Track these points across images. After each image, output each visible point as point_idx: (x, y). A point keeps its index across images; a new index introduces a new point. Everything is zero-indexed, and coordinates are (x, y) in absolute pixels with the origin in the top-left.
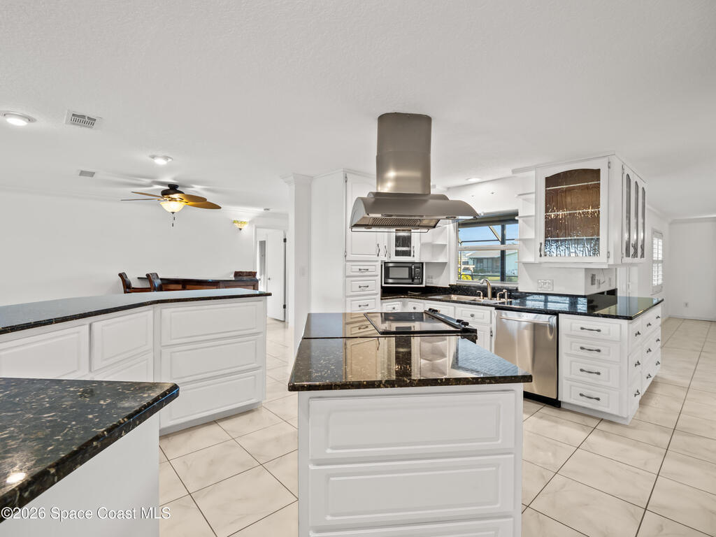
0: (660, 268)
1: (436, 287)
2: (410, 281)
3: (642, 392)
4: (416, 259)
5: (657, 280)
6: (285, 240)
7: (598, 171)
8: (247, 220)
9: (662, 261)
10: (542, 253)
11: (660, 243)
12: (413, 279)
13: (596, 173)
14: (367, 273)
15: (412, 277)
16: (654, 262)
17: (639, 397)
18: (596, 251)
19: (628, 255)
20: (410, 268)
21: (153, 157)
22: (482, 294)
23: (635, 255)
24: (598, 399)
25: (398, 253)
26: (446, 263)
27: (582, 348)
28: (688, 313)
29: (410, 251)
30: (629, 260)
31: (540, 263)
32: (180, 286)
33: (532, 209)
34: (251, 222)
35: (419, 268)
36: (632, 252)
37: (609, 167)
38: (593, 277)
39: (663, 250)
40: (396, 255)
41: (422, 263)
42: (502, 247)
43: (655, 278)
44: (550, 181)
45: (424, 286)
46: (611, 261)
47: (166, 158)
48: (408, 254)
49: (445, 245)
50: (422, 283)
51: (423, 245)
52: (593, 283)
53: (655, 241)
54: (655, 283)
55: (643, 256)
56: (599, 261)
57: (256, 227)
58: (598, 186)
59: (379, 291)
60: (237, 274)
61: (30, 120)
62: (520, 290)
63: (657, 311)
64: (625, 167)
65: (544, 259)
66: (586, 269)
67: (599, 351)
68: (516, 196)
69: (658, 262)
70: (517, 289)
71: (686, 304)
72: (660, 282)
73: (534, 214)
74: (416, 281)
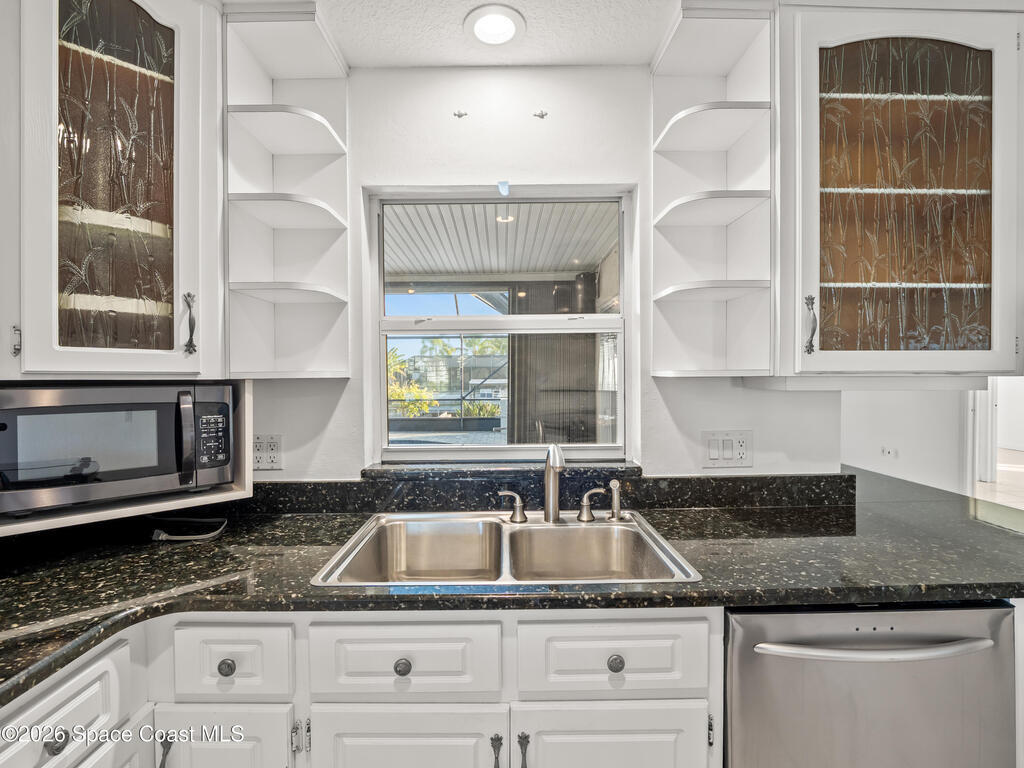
1: (299, 488)
4: (206, 366)
12: (185, 467)
15: (178, 459)
22: (518, 502)
25: (75, 329)
29: (168, 324)
40: (63, 342)
41: (236, 386)
45: (244, 492)
48: (149, 332)
74: (204, 476)
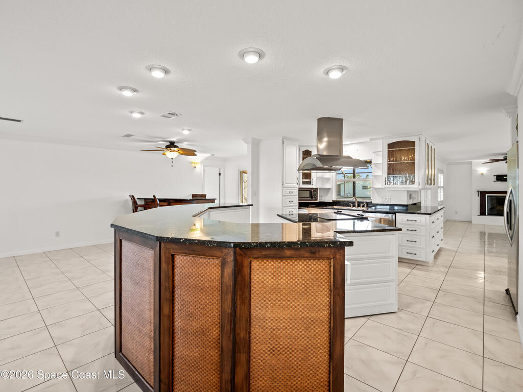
0: (442, 191)
2: (311, 199)
3: (436, 251)
4: (314, 186)
5: (441, 198)
6: (220, 174)
7: (414, 142)
8: (199, 161)
9: (443, 187)
10: (386, 183)
11: (442, 176)
12: (312, 198)
13: (413, 143)
14: (293, 194)
15: (311, 197)
16: (439, 187)
17: (434, 253)
18: (413, 182)
19: (428, 184)
20: (311, 192)
21: (183, 130)
22: (352, 205)
23: (431, 184)
24: (415, 254)
25: (304, 183)
26: (330, 188)
27: (408, 230)
28: (457, 218)
29: (311, 182)
30: (428, 186)
31: (385, 188)
32: (166, 204)
33: (380, 160)
34: (201, 162)
35: (315, 191)
36: (429, 182)
37: (419, 140)
38: (410, 195)
39: (444, 181)
41: (317, 189)
42: (354, 180)
43: (439, 197)
44: (390, 146)
45: (318, 201)
46: (421, 187)
47: (189, 130)
48: (309, 183)
49: (330, 178)
50: (317, 200)
51: (317, 178)
52: (410, 199)
53: (440, 175)
54: (439, 200)
55: (434, 184)
56: (414, 187)
57: (204, 166)
58: (414, 150)
59: (298, 204)
60: (193, 196)
61: (142, 113)
62: (373, 203)
63: (441, 213)
64: (427, 140)
65: (387, 186)
66: (408, 191)
67: (416, 231)
68: (372, 152)
69: (441, 187)
70: (371, 202)
71: (456, 212)
72: (442, 199)
73: (381, 162)
74: (314, 198)
